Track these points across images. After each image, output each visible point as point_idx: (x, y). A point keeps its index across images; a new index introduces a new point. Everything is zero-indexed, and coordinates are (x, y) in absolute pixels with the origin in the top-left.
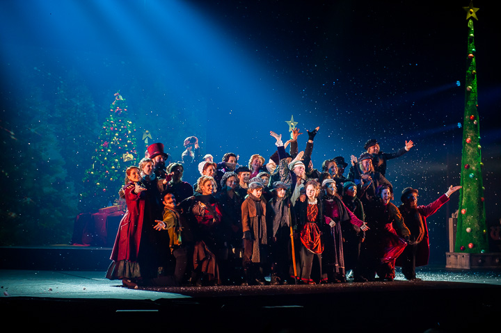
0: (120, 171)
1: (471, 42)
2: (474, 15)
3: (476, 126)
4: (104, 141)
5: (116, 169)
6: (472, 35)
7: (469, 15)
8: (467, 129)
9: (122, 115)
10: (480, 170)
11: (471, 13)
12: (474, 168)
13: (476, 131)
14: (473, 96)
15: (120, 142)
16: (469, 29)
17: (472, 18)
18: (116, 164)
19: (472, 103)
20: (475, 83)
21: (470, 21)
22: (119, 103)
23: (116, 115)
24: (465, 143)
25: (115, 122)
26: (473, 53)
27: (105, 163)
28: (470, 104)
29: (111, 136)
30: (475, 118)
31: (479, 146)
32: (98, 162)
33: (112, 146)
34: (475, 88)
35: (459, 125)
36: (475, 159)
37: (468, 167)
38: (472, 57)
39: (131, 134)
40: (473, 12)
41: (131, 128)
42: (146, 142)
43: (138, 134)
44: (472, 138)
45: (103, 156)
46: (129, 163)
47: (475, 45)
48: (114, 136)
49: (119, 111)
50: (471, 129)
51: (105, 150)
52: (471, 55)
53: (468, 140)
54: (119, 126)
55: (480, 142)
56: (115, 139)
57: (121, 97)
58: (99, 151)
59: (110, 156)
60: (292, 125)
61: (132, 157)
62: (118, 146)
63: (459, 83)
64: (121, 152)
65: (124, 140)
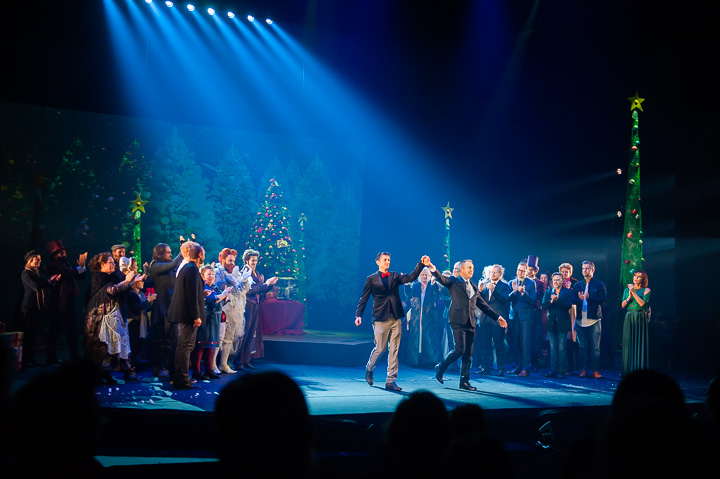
0: (274, 257)
1: (635, 134)
2: (639, 106)
3: (638, 220)
4: (259, 226)
5: (270, 255)
6: (636, 126)
7: (634, 106)
8: (627, 223)
9: (277, 201)
10: (641, 266)
11: (636, 104)
12: (634, 264)
13: (638, 225)
14: (635, 188)
15: (275, 228)
16: (633, 120)
17: (636, 109)
18: (270, 250)
19: (634, 196)
20: (638, 176)
21: (635, 112)
22: (275, 189)
23: (272, 201)
24: (626, 237)
25: (270, 208)
26: (637, 145)
28: (632, 197)
29: (266, 223)
30: (635, 214)
31: (641, 241)
33: (267, 232)
34: (638, 181)
35: (619, 214)
36: (636, 255)
37: (629, 262)
38: (635, 150)
39: (286, 220)
40: (638, 103)
41: (286, 214)
42: (302, 224)
43: (294, 220)
44: (633, 232)
45: (257, 243)
46: (283, 249)
47: (639, 136)
48: (269, 222)
49: (274, 197)
50: (632, 223)
51: (260, 236)
52: (635, 147)
53: (629, 234)
54: (274, 213)
55: (642, 237)
56: (270, 225)
57: (276, 183)
58: (254, 236)
59: (264, 242)
60: (448, 212)
61: (286, 243)
62: (273, 232)
63: (619, 171)
64: (276, 238)
65: (279, 226)
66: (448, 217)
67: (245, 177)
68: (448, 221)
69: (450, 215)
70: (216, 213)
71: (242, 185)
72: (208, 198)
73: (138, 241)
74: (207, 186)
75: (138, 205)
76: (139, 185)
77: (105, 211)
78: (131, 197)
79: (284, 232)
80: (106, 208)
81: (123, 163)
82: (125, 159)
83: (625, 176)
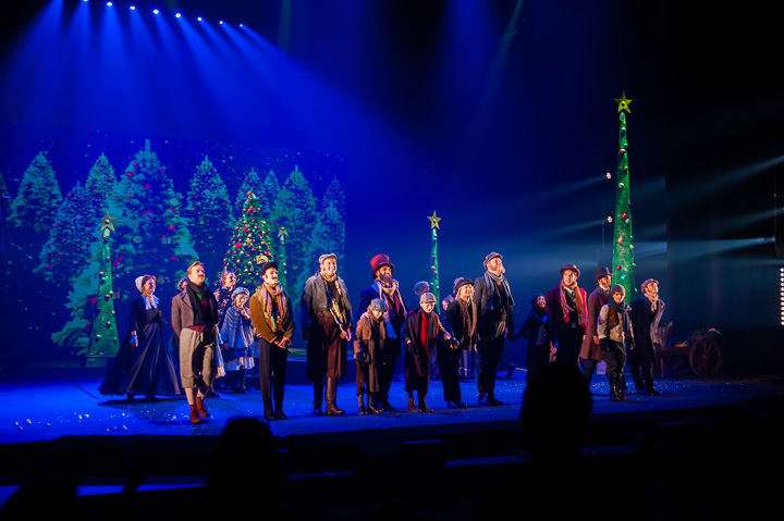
0: (253, 274)
1: (623, 136)
2: (626, 107)
3: (628, 225)
4: (237, 241)
5: (249, 271)
6: (624, 128)
7: (621, 108)
8: (618, 228)
9: (255, 214)
10: (632, 272)
12: (626, 269)
13: (628, 231)
14: (624, 192)
15: (254, 243)
16: (621, 122)
17: (624, 110)
18: (249, 267)
19: (624, 200)
20: (627, 180)
21: (622, 114)
22: (252, 202)
23: (249, 215)
24: (617, 243)
25: (248, 222)
26: (625, 147)
27: (238, 265)
28: (621, 201)
29: (244, 238)
30: (625, 218)
31: (631, 246)
32: (231, 265)
33: (245, 247)
34: (628, 185)
35: (610, 219)
36: (627, 260)
37: (620, 268)
38: (624, 152)
39: (265, 235)
40: (624, 104)
41: (265, 228)
42: (282, 239)
43: (275, 235)
44: (624, 238)
45: (235, 259)
47: (627, 139)
48: (247, 237)
49: (252, 211)
50: (622, 228)
51: (238, 252)
53: (620, 240)
54: (253, 226)
55: (633, 242)
56: (248, 240)
57: (254, 196)
58: (232, 252)
59: (243, 258)
60: (435, 221)
61: (266, 258)
62: (251, 247)
63: (609, 176)
64: (255, 254)
65: (258, 241)
66: (435, 227)
67: (220, 191)
68: (434, 231)
69: (437, 225)
70: (189, 228)
71: (217, 199)
72: (182, 215)
73: (108, 261)
74: (179, 200)
75: (107, 223)
76: (108, 201)
77: (72, 231)
78: (99, 215)
79: (264, 246)
80: (73, 227)
81: (90, 178)
82: (92, 175)
83: (615, 180)
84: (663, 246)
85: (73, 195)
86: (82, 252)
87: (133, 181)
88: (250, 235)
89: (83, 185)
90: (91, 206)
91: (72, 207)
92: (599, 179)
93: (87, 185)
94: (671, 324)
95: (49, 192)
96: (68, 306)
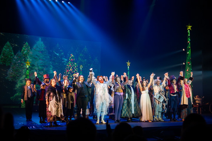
1: (189, 38)
2: (190, 28)
3: (190, 65)
4: (67, 69)
5: (71, 79)
6: (189, 35)
7: (188, 29)
9: (73, 61)
11: (189, 28)
13: (190, 67)
14: (189, 55)
15: (72, 70)
16: (188, 33)
17: (189, 29)
18: (71, 77)
20: (190, 51)
21: (189, 30)
22: (72, 57)
23: (71, 62)
24: (186, 71)
26: (190, 41)
28: (188, 58)
29: (69, 69)
30: (189, 64)
33: (70, 71)
34: (190, 53)
35: (184, 64)
38: (189, 43)
39: (76, 68)
40: (189, 27)
41: (76, 66)
42: (81, 69)
43: (78, 67)
44: (189, 70)
47: (190, 38)
48: (70, 68)
49: (72, 60)
50: (188, 66)
51: (68, 73)
52: (189, 42)
53: (187, 70)
54: (72, 65)
55: (192, 71)
56: (71, 69)
57: (73, 55)
58: (66, 73)
59: (69, 75)
60: (129, 64)
62: (72, 71)
63: (184, 50)
64: (73, 73)
65: (74, 70)
66: (129, 66)
67: (62, 54)
68: (128, 67)
70: (53, 66)
71: (61, 56)
72: (50, 61)
73: (28, 75)
74: (50, 56)
75: (28, 64)
76: (28, 57)
77: (17, 65)
78: (25, 61)
79: (76, 71)
80: (18, 65)
81: (23, 50)
82: (23, 48)
83: (186, 51)
84: (201, 72)
85: (18, 55)
86: (20, 72)
87: (36, 51)
88: (71, 68)
89: (21, 51)
90: (23, 58)
91: (17, 58)
92: (180, 51)
93: (22, 52)
94: (204, 97)
95: (11, 54)
96: (16, 89)
